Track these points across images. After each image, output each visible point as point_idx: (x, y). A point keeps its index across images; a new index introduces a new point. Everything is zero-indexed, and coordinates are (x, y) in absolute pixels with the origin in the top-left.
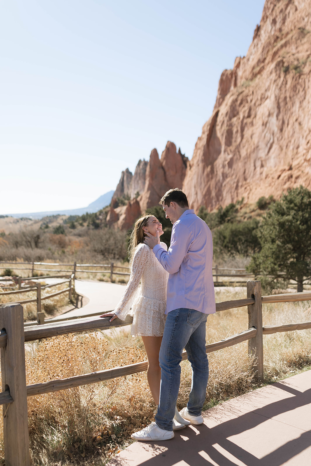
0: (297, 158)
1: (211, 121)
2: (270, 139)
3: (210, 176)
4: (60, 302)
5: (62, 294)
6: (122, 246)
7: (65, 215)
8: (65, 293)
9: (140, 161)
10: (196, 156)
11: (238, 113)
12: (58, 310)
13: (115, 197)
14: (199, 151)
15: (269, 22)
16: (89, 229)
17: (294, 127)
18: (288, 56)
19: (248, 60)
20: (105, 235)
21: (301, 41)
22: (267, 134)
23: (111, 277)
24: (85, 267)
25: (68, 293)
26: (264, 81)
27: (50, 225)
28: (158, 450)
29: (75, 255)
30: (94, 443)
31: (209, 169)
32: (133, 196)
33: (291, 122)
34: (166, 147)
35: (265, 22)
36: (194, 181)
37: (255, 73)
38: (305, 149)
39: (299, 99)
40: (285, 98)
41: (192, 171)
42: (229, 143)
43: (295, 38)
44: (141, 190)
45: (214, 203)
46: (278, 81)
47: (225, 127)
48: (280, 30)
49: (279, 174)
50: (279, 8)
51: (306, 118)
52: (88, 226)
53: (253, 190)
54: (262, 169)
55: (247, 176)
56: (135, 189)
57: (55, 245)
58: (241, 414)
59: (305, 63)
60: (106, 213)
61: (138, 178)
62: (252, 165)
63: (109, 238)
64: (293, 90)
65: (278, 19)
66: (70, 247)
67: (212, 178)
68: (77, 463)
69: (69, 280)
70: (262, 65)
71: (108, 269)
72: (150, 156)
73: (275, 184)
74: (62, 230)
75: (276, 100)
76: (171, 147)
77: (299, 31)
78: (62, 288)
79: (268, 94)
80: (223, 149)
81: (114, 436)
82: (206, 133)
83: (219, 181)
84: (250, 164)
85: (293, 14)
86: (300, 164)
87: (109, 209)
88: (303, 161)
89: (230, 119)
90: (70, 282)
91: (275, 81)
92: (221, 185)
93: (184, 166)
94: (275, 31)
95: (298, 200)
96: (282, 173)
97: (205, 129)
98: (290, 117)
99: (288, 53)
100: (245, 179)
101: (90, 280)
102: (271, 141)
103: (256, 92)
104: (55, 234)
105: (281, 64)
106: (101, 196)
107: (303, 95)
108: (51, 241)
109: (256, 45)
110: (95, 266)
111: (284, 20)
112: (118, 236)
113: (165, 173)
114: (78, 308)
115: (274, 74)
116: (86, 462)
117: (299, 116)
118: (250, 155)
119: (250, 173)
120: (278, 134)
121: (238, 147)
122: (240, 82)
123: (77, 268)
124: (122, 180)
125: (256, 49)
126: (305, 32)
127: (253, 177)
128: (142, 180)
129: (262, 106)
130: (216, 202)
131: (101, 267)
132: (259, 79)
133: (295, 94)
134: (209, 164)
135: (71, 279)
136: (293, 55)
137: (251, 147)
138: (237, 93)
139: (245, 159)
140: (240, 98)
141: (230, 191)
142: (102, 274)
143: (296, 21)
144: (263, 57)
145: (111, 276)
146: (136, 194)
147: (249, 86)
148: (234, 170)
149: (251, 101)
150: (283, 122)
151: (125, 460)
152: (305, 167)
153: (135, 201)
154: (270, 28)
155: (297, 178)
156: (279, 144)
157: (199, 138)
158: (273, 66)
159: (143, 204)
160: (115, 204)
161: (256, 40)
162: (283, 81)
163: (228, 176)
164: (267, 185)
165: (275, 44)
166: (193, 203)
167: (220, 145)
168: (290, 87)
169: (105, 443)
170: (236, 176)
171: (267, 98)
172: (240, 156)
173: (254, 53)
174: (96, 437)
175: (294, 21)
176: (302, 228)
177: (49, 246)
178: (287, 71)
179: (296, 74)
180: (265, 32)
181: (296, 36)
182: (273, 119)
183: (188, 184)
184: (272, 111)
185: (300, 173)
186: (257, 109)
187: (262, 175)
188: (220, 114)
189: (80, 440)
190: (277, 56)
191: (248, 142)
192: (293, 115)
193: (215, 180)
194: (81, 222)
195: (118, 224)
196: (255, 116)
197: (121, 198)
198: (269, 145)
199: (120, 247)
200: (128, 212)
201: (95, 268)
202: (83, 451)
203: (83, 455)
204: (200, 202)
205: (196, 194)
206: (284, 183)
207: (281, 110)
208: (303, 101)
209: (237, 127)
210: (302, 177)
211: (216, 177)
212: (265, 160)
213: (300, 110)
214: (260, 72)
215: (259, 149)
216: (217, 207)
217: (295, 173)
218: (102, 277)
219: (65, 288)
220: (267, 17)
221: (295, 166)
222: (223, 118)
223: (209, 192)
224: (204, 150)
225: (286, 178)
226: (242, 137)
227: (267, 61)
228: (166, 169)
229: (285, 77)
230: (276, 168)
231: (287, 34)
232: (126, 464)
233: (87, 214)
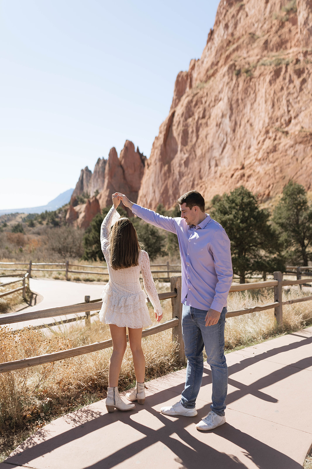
0: (249, 158)
1: (167, 122)
2: (224, 139)
3: (168, 175)
4: (14, 300)
5: (16, 293)
6: (80, 245)
7: (24, 213)
8: (19, 292)
9: (99, 160)
10: (153, 155)
11: (193, 114)
12: (12, 308)
13: (75, 195)
14: (156, 151)
15: (222, 26)
16: (47, 227)
17: (246, 128)
18: (239, 59)
19: (203, 62)
20: (63, 233)
21: (251, 46)
22: (221, 135)
23: (66, 275)
24: (41, 266)
25: (21, 291)
26: (218, 83)
27: (8, 224)
28: (78, 423)
29: (32, 253)
30: (24, 421)
31: (166, 168)
32: (92, 194)
33: (243, 123)
34: (125, 146)
35: (218, 26)
36: (152, 180)
37: (209, 76)
38: (256, 149)
39: (250, 101)
40: (238, 100)
41: (150, 170)
42: (185, 142)
43: (246, 43)
44: (100, 188)
45: (171, 201)
46: (230, 84)
47: (181, 128)
48: (232, 34)
49: (232, 172)
50: (231, 13)
51: (257, 120)
52: (47, 224)
53: (208, 189)
54: (216, 168)
55: (203, 175)
56: (94, 187)
57: (13, 244)
58: (157, 392)
59: (255, 67)
60: (66, 211)
61: (97, 176)
62: (207, 164)
63: (68, 236)
64: (245, 93)
65: (231, 24)
66: (28, 246)
67: (169, 177)
68: (7, 437)
69: (23, 279)
70: (216, 68)
71: (64, 268)
72: (109, 155)
73: (228, 183)
74: (20, 228)
75: (229, 101)
76: (129, 146)
77: (250, 36)
78: (15, 287)
79: (221, 95)
80: (179, 149)
81: (43, 415)
82: (163, 133)
83: (176, 179)
84: (205, 163)
85: (244, 19)
86: (252, 164)
87: (68, 207)
88: (254, 161)
89: (186, 119)
90: (24, 280)
91: (228, 83)
92: (178, 184)
93: (142, 164)
94: (228, 35)
95: (238, 200)
96: (235, 172)
97: (162, 128)
98: (242, 118)
99: (240, 57)
100: (201, 178)
101: (46, 278)
102: (225, 141)
103: (210, 94)
104: (14, 233)
105: (233, 68)
106: (61, 194)
107: (254, 98)
108: (10, 240)
109: (210, 48)
110: (51, 265)
111: (236, 25)
112: (77, 234)
113: (124, 171)
114: (32, 306)
115: (226, 77)
116: (16, 436)
117: (250, 118)
118: (205, 154)
119: (205, 172)
120: (231, 135)
121: (194, 147)
122: (195, 84)
123: (32, 266)
124: (81, 178)
125: (209, 52)
126: (255, 37)
127: (208, 176)
128: (102, 178)
129: (216, 107)
130: (173, 200)
131: (57, 266)
132: (213, 81)
133: (246, 97)
134: (167, 163)
135: (25, 278)
136: (245, 59)
137: (206, 147)
138: (192, 95)
139: (200, 158)
140: (195, 99)
141: (186, 190)
142: (58, 272)
143: (246, 26)
144: (217, 60)
145: (67, 273)
146: (95, 193)
147: (203, 88)
148: (190, 169)
149: (206, 102)
150: (236, 123)
151: (48, 432)
152: (256, 167)
153: (94, 199)
154: (223, 32)
155: (249, 177)
156: (232, 144)
157: (156, 137)
158: (225, 69)
159: (103, 202)
160: (75, 202)
161: (209, 44)
162: (235, 83)
163: (185, 175)
164: (221, 183)
165: (228, 48)
166: (151, 201)
167: (176, 144)
168: (242, 89)
169: (34, 420)
170: (192, 175)
171: (221, 100)
172: (196, 155)
173: (208, 56)
174: (26, 416)
175: (245, 26)
176: (242, 226)
177: (7, 244)
178: (238, 74)
179: (247, 77)
180: (218, 36)
181: (247, 40)
182: (227, 120)
183: (146, 182)
184: (225, 113)
185: (252, 172)
186: (211, 110)
187: (216, 174)
188: (176, 114)
189: (11, 418)
190: (229, 60)
191: (203, 142)
192: (245, 116)
193: (172, 179)
194: (40, 220)
195: (77, 222)
196: (210, 117)
197: (81, 196)
198: (223, 145)
199: (78, 245)
200: (87, 210)
201: (51, 267)
202: (14, 428)
203: (13, 431)
204: (158, 200)
205: (154, 192)
206: (237, 182)
207: (234, 111)
208: (254, 103)
209: (192, 128)
210: (254, 175)
211: (173, 176)
212: (220, 160)
213: (252, 111)
214: (213, 75)
215: (214, 149)
216: (174, 205)
217: (247, 172)
218: (58, 276)
219: (19, 286)
220: (220, 22)
221: (247, 165)
222: (179, 118)
223: (166, 190)
224: (161, 149)
225: (239, 176)
226: (198, 137)
227: (220, 64)
228: (125, 167)
229: (237, 80)
230: (230, 167)
231: (239, 38)
232: (48, 435)
233: (46, 212)
